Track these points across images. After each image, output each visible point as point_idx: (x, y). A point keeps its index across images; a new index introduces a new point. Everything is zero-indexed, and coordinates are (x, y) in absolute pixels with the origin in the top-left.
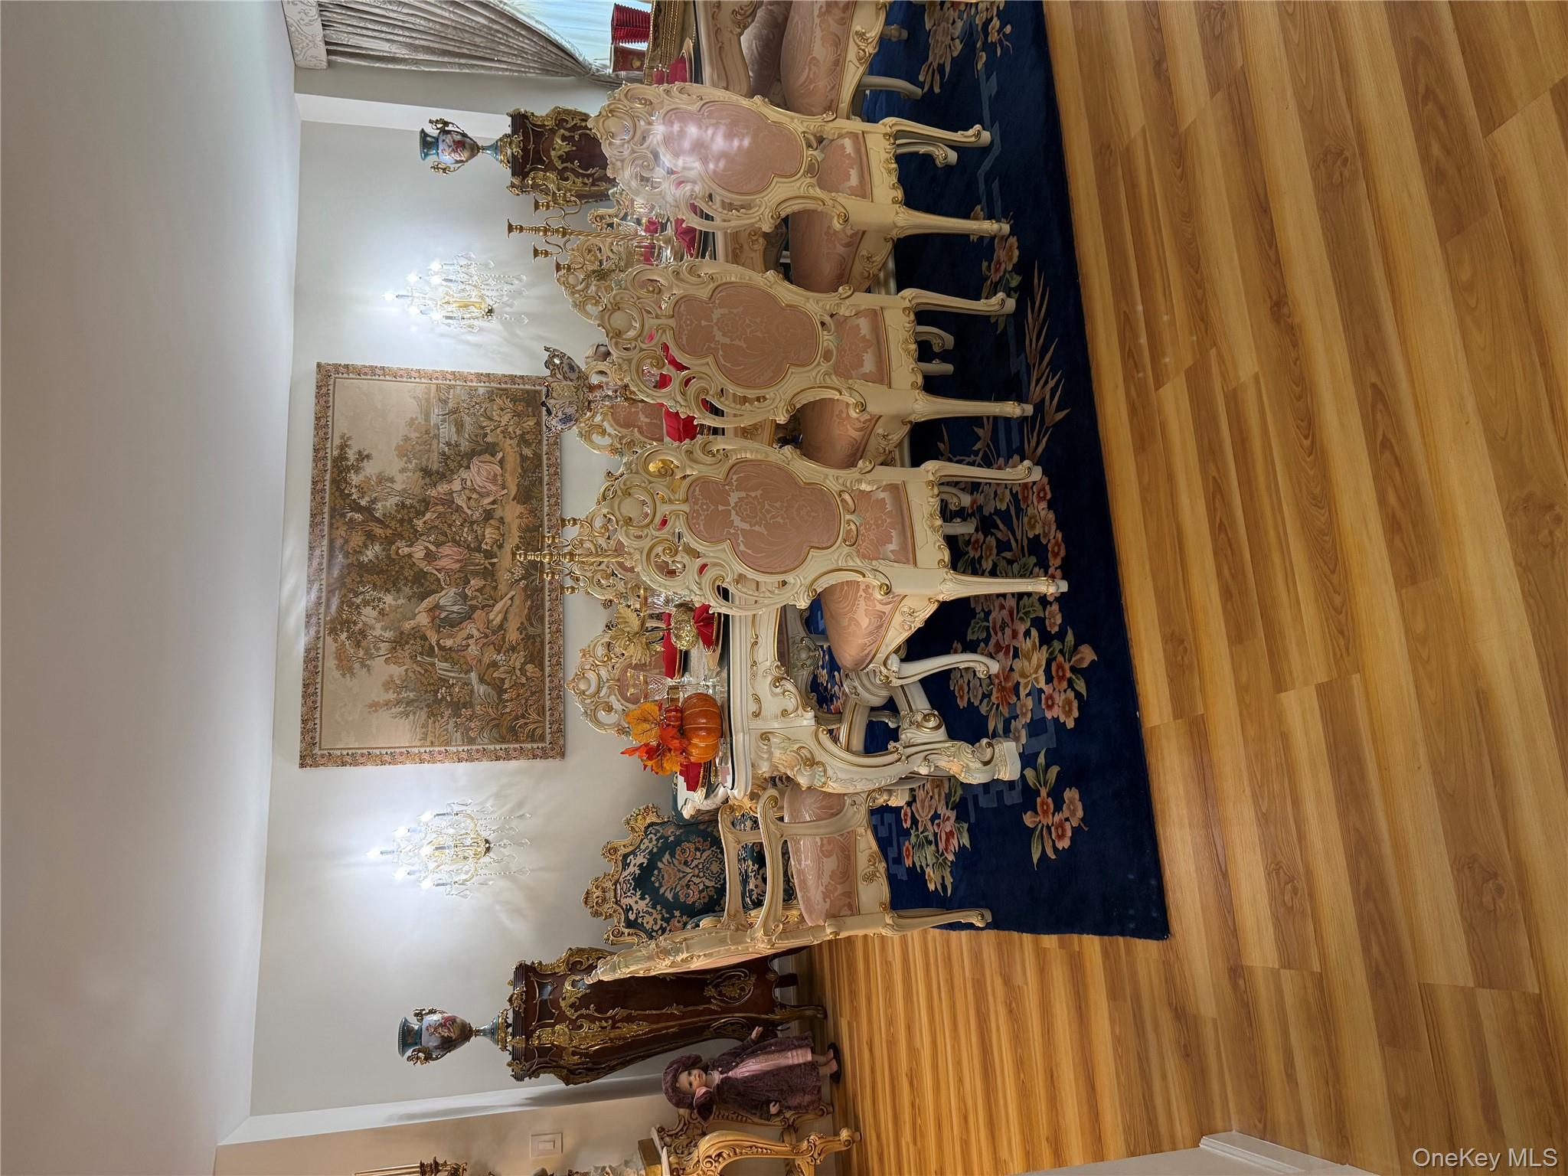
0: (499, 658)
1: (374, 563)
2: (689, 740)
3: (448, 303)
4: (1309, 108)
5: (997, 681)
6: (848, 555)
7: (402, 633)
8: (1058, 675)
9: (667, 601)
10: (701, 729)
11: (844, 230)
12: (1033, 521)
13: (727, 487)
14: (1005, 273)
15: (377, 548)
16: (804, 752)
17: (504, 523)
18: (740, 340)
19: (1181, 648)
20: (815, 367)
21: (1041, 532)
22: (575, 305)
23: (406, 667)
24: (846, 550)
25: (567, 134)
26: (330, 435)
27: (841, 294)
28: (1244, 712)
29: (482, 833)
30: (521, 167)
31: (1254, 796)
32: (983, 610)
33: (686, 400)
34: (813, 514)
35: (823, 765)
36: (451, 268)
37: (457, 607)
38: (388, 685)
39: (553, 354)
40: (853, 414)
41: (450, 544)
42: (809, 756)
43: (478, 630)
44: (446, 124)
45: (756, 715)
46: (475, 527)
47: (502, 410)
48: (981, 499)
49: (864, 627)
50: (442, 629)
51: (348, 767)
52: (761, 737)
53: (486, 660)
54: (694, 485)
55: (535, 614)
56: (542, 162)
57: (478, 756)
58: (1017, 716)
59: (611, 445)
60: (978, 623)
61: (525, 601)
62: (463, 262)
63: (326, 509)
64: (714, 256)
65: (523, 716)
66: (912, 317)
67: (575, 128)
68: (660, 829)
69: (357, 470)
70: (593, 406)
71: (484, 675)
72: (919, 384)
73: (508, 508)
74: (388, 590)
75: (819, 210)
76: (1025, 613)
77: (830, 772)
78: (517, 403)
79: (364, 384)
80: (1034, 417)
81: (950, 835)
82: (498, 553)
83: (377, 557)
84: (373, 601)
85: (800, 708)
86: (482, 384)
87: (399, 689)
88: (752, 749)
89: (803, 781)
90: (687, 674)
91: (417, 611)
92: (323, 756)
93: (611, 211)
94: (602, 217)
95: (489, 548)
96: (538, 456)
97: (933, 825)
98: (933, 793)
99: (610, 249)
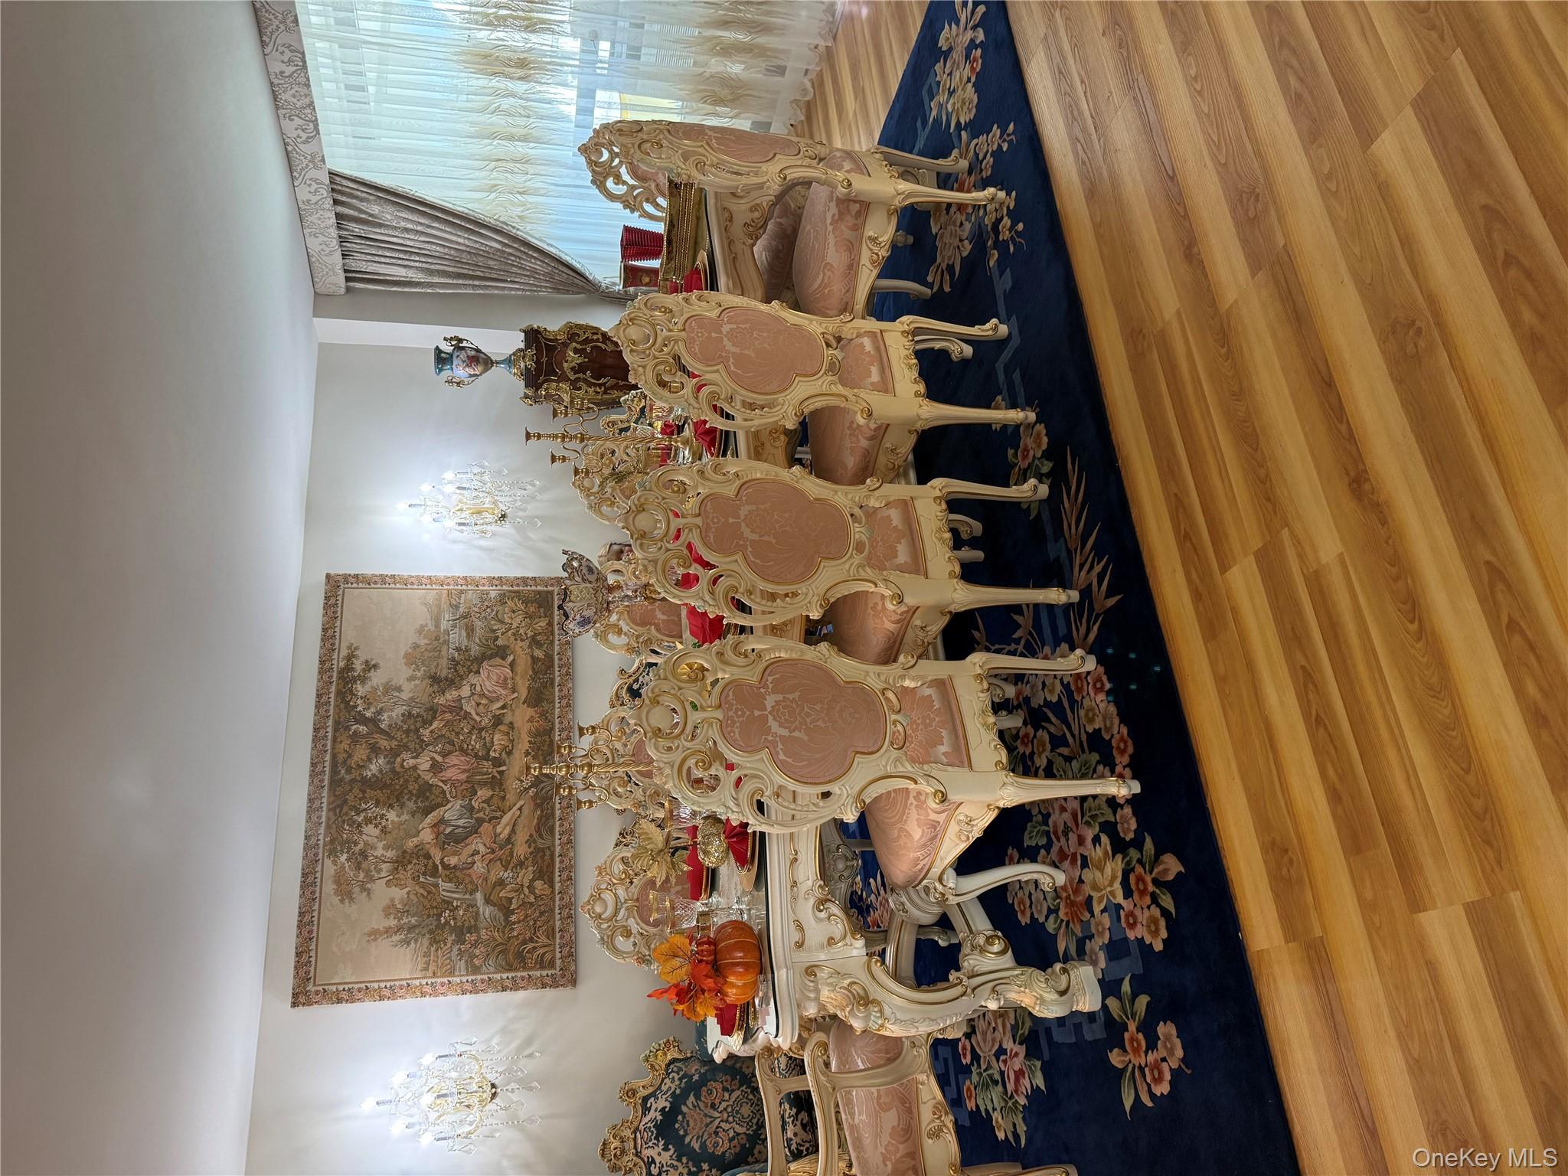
0: (506, 875)
1: (377, 777)
2: (725, 977)
3: (461, 510)
4: (1368, 281)
5: (1064, 895)
6: (897, 760)
7: (405, 852)
8: (1138, 888)
9: (694, 814)
10: (737, 964)
11: (868, 425)
12: (1091, 715)
13: (762, 690)
14: (1033, 461)
15: (381, 761)
16: (856, 988)
17: (513, 728)
18: (769, 536)
19: (1286, 859)
20: (848, 560)
21: (1102, 726)
22: (590, 507)
23: (407, 889)
24: (895, 754)
25: (579, 347)
26: (337, 646)
27: (870, 486)
28: (1375, 936)
29: (488, 1076)
30: (534, 379)
31: (1400, 1036)
32: (1040, 812)
33: (715, 599)
34: (856, 716)
35: (879, 1003)
36: (464, 476)
37: (463, 821)
38: (389, 910)
39: (572, 556)
40: (890, 607)
41: (457, 753)
42: (862, 993)
43: (485, 845)
44: (460, 340)
45: (800, 945)
46: (483, 733)
47: (514, 612)
48: (1027, 690)
49: (916, 839)
50: (446, 846)
51: (344, 1004)
52: (806, 971)
53: (493, 878)
54: (727, 689)
55: (544, 824)
56: (555, 374)
57: (483, 986)
58: (1093, 936)
59: (628, 644)
60: (1036, 827)
61: (535, 811)
62: (476, 470)
63: (330, 723)
64: (736, 454)
65: (531, 940)
66: (944, 506)
67: (587, 341)
68: (683, 1066)
69: (363, 680)
70: (612, 607)
71: (490, 895)
72: (957, 573)
73: (518, 712)
74: (391, 806)
75: (842, 406)
76: (1092, 817)
77: (887, 1010)
78: (529, 605)
79: (373, 593)
80: (1081, 603)
81: (1019, 1074)
82: (507, 761)
83: (381, 771)
84: (376, 818)
85: (849, 935)
86: (494, 587)
87: (401, 913)
88: (797, 988)
89: (857, 1025)
90: (715, 894)
91: (420, 827)
92: (317, 993)
93: (623, 417)
94: (614, 423)
95: (497, 755)
96: (549, 658)
97: (998, 1062)
98: (996, 1023)
99: (625, 452)
